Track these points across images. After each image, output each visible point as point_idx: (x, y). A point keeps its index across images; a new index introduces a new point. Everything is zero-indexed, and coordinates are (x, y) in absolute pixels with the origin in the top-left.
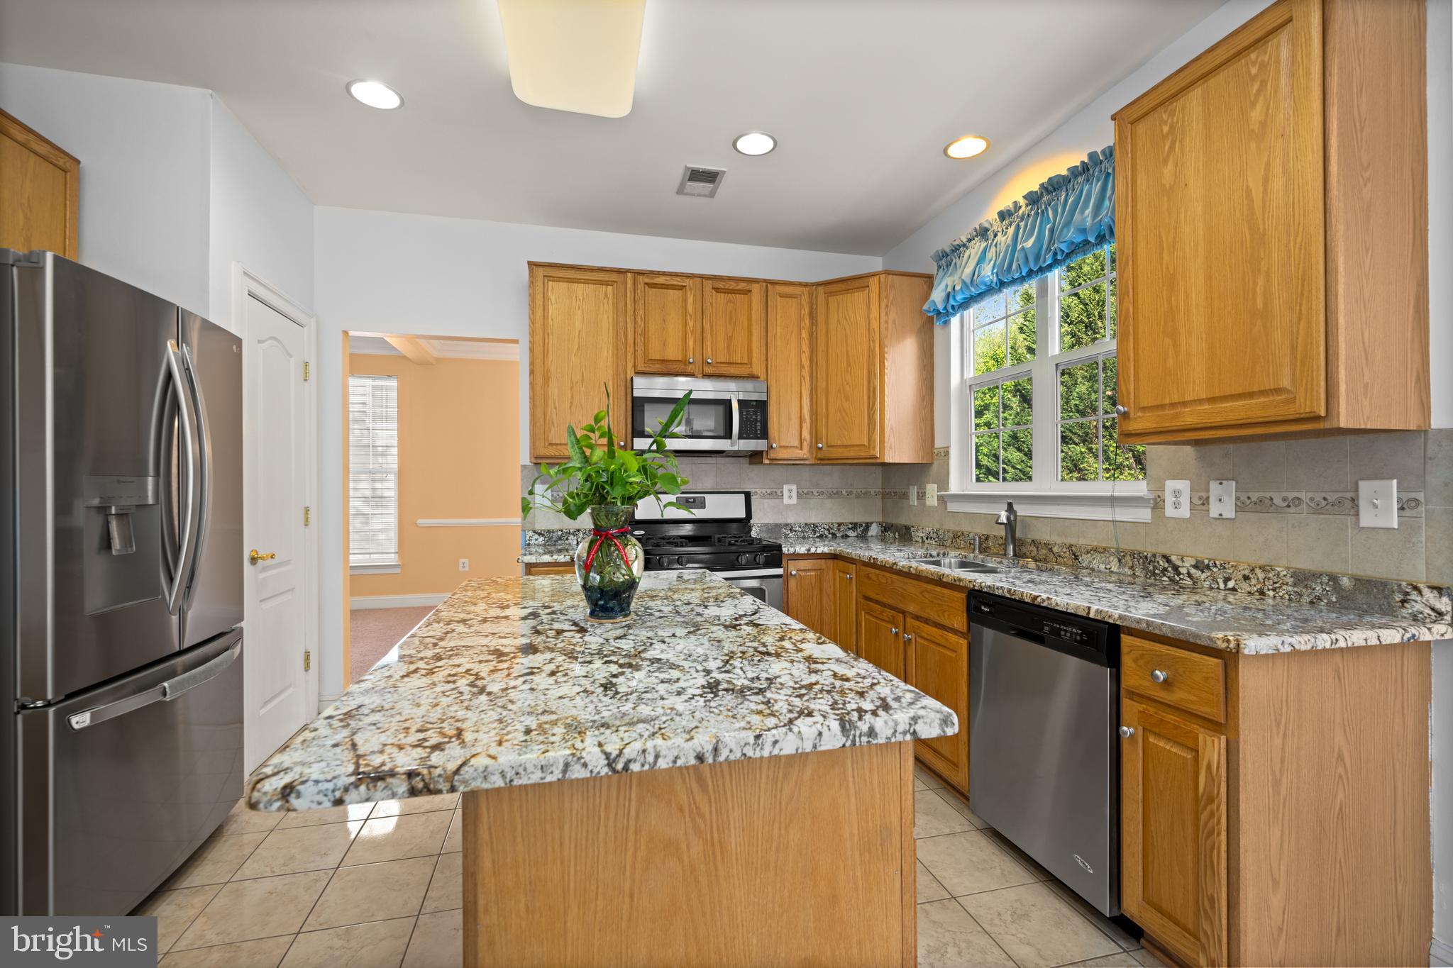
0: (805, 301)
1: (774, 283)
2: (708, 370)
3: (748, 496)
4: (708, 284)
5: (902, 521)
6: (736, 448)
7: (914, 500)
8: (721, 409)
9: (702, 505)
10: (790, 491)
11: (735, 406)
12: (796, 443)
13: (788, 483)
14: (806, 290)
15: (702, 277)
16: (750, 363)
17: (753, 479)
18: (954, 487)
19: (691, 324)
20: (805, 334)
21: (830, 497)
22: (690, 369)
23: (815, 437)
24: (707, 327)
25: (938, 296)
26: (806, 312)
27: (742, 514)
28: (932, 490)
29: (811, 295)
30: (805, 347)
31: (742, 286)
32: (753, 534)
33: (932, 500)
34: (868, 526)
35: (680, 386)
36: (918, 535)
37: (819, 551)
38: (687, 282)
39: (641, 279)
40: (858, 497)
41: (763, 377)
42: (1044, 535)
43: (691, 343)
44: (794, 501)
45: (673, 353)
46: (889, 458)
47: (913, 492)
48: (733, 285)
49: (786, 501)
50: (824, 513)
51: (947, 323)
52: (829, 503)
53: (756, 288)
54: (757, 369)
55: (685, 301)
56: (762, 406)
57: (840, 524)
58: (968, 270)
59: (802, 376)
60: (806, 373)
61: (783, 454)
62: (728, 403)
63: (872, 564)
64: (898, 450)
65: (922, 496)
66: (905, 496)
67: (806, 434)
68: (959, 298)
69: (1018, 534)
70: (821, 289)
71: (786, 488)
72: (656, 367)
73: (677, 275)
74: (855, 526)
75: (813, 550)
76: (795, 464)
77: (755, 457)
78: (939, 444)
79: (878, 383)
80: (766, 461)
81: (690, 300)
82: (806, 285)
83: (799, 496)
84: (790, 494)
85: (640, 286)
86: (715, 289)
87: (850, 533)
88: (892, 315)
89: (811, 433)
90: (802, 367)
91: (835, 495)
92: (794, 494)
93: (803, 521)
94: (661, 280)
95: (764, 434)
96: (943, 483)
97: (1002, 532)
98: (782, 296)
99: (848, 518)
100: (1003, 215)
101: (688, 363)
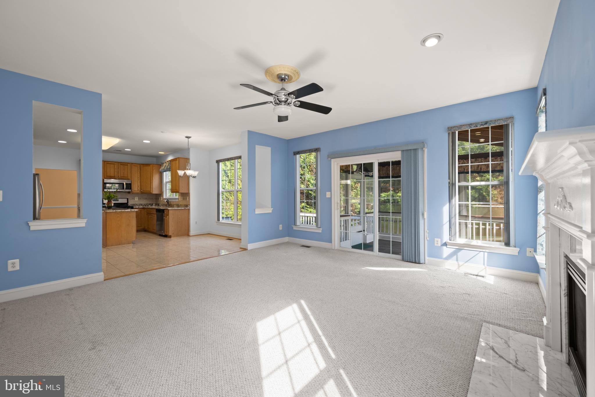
0: (139, 167)
1: (132, 164)
2: (120, 178)
3: (128, 199)
4: (119, 164)
5: (158, 203)
6: (125, 191)
7: (160, 199)
8: (122, 185)
9: (118, 201)
10: (137, 198)
11: (125, 184)
12: (137, 190)
13: (136, 197)
14: (139, 165)
15: (118, 162)
16: (128, 177)
17: (128, 196)
18: (164, 197)
19: (116, 170)
20: (139, 172)
21: (145, 199)
22: (115, 178)
23: (141, 189)
24: (119, 171)
25: (161, 169)
26: (139, 168)
27: (126, 202)
28: (162, 197)
29: (140, 166)
30: (139, 174)
31: (126, 164)
32: (129, 205)
33: (162, 200)
34: (153, 204)
35: (112, 181)
36: (160, 205)
37: (141, 207)
38: (115, 163)
39: (105, 162)
40: (151, 199)
41: (130, 179)
42: (172, 203)
43: (116, 173)
44: (137, 200)
45: (112, 175)
46: (154, 193)
47: (160, 198)
48: (124, 164)
49: (136, 200)
50: (144, 202)
51: (163, 173)
52: (145, 200)
53: (129, 164)
54: (129, 178)
55: (115, 166)
56: (130, 184)
57: (147, 204)
58: (163, 167)
59: (138, 179)
60: (139, 179)
61: (135, 192)
62: (123, 184)
63: (148, 208)
64: (155, 191)
65: (161, 199)
66: (159, 199)
67: (139, 189)
68: (163, 171)
69: (169, 204)
70: (142, 165)
71: (136, 198)
72: (109, 177)
73: (113, 162)
74: (150, 204)
75: (139, 207)
76: (137, 194)
77: (129, 192)
78: (162, 191)
79: (152, 181)
80: (131, 193)
81: (116, 166)
82: (139, 164)
83: (138, 199)
84: (136, 199)
85: (105, 164)
86: (121, 164)
87: (149, 205)
88: (154, 171)
89: (140, 188)
90: (138, 178)
91: (146, 199)
92: (137, 199)
93: (139, 203)
94: (109, 163)
95: (131, 189)
96: (163, 197)
97: (166, 203)
98: (134, 166)
99: (149, 203)
100: (168, 162)
101: (115, 176)
